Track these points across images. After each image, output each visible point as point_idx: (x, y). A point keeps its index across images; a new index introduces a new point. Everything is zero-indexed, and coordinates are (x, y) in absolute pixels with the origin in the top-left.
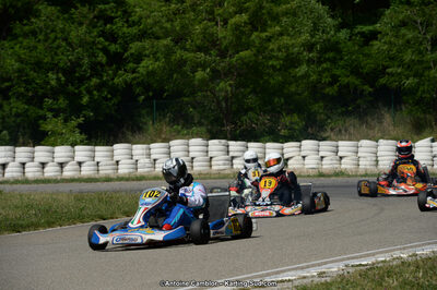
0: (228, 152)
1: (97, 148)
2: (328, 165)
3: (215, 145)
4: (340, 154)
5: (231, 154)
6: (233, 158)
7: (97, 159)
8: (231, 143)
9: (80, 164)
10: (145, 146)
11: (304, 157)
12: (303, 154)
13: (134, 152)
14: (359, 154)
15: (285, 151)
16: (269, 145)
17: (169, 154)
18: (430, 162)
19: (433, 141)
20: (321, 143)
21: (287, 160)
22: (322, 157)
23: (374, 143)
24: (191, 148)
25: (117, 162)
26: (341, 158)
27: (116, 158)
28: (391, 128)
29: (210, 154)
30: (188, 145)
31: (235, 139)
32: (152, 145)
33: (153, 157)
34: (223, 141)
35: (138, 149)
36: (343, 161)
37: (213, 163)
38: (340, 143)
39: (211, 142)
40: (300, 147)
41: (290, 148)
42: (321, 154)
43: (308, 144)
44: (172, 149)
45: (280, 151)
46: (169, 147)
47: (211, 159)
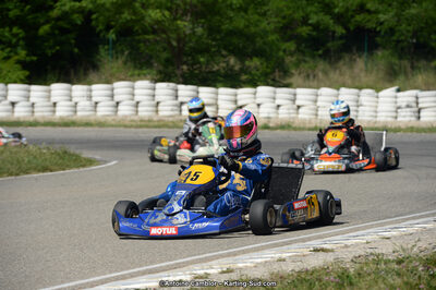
0: (177, 97)
1: (34, 87)
2: (285, 114)
3: (163, 88)
4: (298, 102)
5: (180, 99)
6: (182, 103)
7: (32, 100)
8: (181, 87)
9: (13, 104)
10: (85, 87)
11: (259, 105)
12: (258, 101)
13: (74, 94)
14: (319, 104)
15: (239, 97)
16: (222, 90)
17: (112, 96)
18: (394, 114)
19: (398, 91)
20: (279, 90)
22: (279, 106)
23: (335, 91)
24: (136, 92)
25: (55, 104)
26: (299, 107)
27: (53, 99)
28: (362, 74)
29: (157, 99)
30: (133, 88)
31: (186, 83)
32: (94, 87)
33: (95, 99)
34: (172, 85)
35: (79, 90)
36: (300, 110)
37: (160, 108)
38: (299, 91)
39: (159, 85)
40: (255, 94)
41: (244, 94)
42: (278, 102)
43: (263, 91)
44: (115, 91)
45: (233, 98)
46: (113, 90)
47: (158, 103)
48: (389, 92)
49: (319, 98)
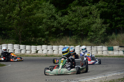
2: (50, 53)
3: (16, 46)
4: (53, 49)
5: (21, 49)
6: (21, 50)
8: (21, 45)
11: (43, 50)
12: (42, 49)
14: (59, 50)
16: (32, 46)
17: (1, 48)
19: (80, 46)
20: (48, 46)
21: (38, 51)
22: (48, 50)
23: (64, 46)
24: (8, 47)
26: (54, 51)
28: (69, 42)
29: (14, 49)
30: (7, 46)
31: (23, 44)
34: (18, 45)
37: (15, 51)
38: (54, 46)
39: (14, 45)
40: (42, 47)
41: (39, 47)
42: (48, 49)
43: (44, 46)
44: (2, 47)
45: (36, 48)
46: (2, 46)
47: (14, 50)
48: (78, 46)
49: (59, 48)
